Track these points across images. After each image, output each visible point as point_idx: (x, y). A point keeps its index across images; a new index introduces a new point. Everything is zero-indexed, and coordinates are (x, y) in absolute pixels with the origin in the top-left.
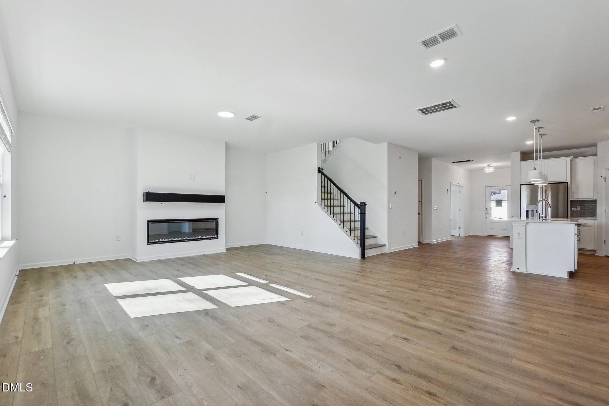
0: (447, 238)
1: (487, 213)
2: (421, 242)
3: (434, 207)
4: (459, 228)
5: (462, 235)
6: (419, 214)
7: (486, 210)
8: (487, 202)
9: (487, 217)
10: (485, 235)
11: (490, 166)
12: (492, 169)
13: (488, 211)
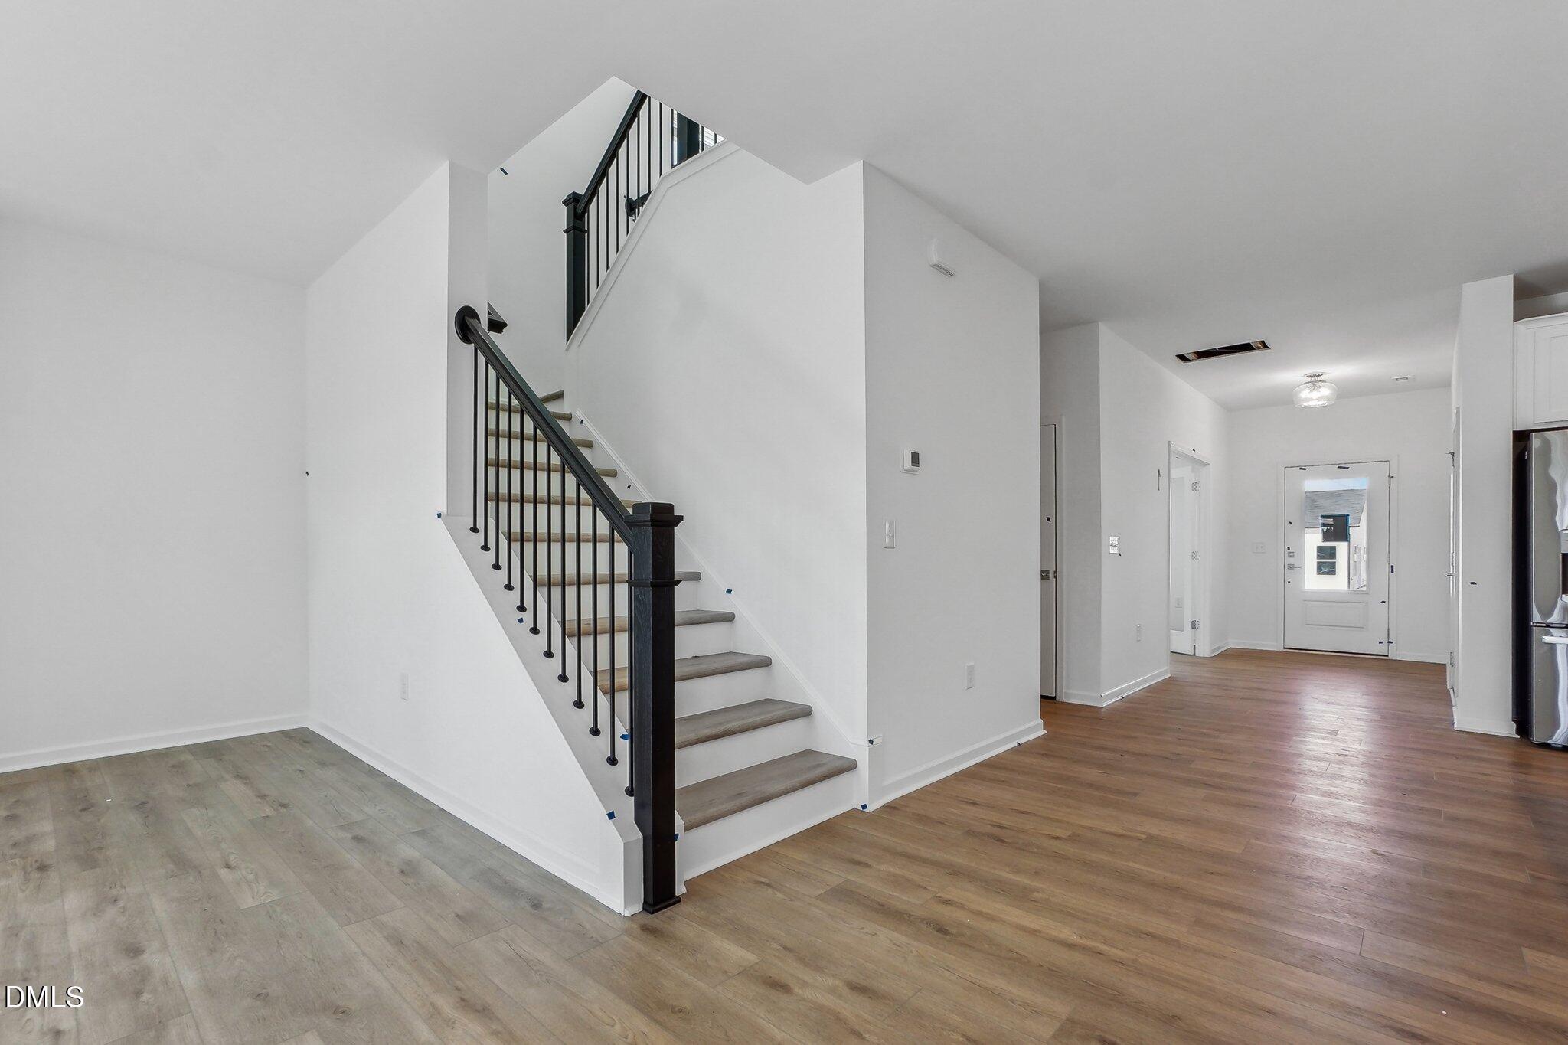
0: (1157, 672)
1: (1291, 567)
2: (1054, 698)
3: (1112, 543)
4: (1194, 625)
5: (1204, 651)
6: (1045, 575)
7: (1287, 555)
8: (1291, 523)
9: (1289, 582)
10: (1285, 648)
11: (1320, 378)
12: (1325, 391)
13: (1293, 557)
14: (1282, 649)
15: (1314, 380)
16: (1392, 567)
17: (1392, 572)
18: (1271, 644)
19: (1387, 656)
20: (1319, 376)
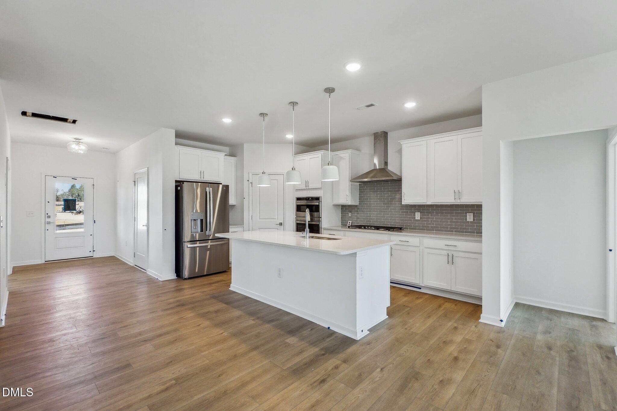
1: (49, 223)
7: (46, 217)
8: (48, 202)
9: (48, 230)
10: (45, 261)
11: (80, 141)
12: (83, 147)
13: (50, 218)
14: (44, 262)
15: (78, 141)
16: (95, 221)
17: (95, 223)
18: (39, 261)
19: (93, 257)
20: (80, 140)
